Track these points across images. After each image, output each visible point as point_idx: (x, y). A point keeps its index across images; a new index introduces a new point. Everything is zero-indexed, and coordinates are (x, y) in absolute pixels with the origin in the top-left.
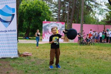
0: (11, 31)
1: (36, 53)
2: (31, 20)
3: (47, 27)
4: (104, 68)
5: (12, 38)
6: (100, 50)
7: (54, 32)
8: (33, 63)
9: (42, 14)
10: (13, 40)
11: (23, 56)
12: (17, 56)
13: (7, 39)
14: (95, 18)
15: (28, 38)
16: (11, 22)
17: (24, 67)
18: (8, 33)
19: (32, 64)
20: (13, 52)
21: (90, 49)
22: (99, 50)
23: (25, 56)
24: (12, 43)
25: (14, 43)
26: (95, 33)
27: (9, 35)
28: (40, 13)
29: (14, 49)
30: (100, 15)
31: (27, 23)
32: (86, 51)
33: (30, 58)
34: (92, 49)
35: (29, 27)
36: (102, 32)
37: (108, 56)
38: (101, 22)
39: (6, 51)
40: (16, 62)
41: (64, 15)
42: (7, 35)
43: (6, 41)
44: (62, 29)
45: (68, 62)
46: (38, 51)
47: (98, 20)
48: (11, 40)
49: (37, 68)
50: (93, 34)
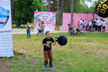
0: (6, 31)
1: (29, 49)
2: (22, 9)
3: (39, 17)
4: (93, 66)
5: (7, 38)
6: (90, 42)
7: (48, 35)
8: (29, 63)
9: (33, 3)
10: (8, 40)
11: (18, 54)
12: (13, 55)
13: (3, 39)
14: (84, 5)
15: (19, 27)
16: (6, 23)
17: (20, 69)
18: (3, 33)
19: (27, 64)
20: (9, 52)
21: (80, 40)
22: (88, 41)
23: (20, 54)
24: (8, 43)
25: (10, 43)
26: (84, 22)
27: (4, 35)
28: (31, 2)
29: (10, 49)
30: (89, 2)
31: (19, 13)
32: (76, 43)
33: (25, 57)
34: (82, 40)
35: (21, 16)
36: (91, 21)
37: (97, 50)
38: (90, 9)
39: (2, 51)
40: (13, 62)
41: (54, 3)
42: (3, 35)
43: (2, 41)
44: (53, 18)
45: (61, 60)
46: (31, 45)
47: (87, 7)
48: (7, 40)
49: (32, 68)
50: (83, 23)
